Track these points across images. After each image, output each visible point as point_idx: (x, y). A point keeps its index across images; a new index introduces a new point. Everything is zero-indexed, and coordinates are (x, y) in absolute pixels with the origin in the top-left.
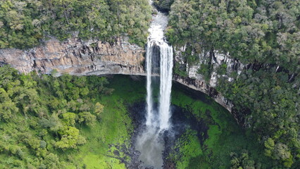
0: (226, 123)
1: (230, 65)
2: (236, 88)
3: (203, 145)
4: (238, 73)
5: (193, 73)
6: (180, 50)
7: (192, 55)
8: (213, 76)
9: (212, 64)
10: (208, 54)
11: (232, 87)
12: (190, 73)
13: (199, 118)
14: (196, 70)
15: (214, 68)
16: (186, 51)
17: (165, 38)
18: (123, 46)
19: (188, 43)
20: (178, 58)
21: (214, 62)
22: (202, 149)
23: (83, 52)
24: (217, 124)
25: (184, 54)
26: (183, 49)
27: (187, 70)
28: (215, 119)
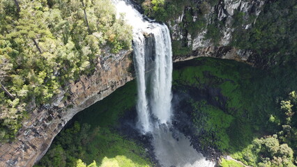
1: (246, 10)
2: (259, 33)
3: (227, 109)
4: (258, 14)
5: (198, 43)
6: (176, 23)
7: (194, 20)
8: (228, 33)
9: (221, 19)
10: (213, 10)
11: (253, 34)
12: (194, 45)
13: (200, 85)
14: (202, 37)
15: (229, 22)
16: (185, 20)
17: (146, 16)
18: (104, 65)
19: (186, 7)
20: (175, 35)
21: (225, 16)
22: (229, 114)
23: (50, 119)
24: (227, 80)
25: (182, 25)
26: (180, 19)
27: (189, 43)
28: (221, 76)
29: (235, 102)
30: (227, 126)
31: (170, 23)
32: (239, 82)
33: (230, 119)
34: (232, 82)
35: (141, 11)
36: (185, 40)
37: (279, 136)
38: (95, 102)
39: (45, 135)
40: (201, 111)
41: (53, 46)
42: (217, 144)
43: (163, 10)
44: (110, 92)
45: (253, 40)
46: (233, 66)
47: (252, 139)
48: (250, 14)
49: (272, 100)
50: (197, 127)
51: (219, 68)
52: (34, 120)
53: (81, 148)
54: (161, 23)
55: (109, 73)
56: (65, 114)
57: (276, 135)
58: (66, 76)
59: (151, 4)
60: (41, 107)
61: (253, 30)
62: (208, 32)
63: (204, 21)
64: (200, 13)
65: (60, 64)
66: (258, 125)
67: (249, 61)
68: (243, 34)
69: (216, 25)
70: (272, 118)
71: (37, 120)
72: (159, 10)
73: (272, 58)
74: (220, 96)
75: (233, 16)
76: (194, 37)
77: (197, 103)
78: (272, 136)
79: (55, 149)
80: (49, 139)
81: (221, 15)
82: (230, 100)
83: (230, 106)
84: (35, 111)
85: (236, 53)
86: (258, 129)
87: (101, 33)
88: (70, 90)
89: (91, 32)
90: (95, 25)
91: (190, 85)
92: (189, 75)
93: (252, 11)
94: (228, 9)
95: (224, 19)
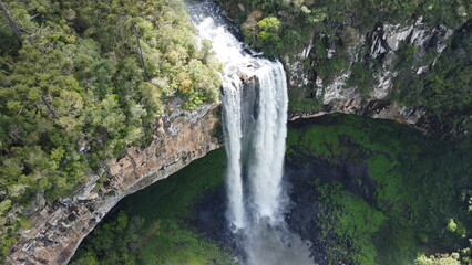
0: (397, 143)
1: (421, 42)
2: (441, 81)
3: (375, 201)
4: (440, 50)
5: (333, 93)
6: (298, 59)
7: (330, 56)
8: (386, 79)
9: (375, 56)
10: (363, 39)
11: (430, 83)
12: (326, 95)
13: (333, 157)
14: (341, 83)
15: (389, 61)
16: (313, 55)
17: (247, 46)
18: (170, 129)
19: (317, 34)
20: (295, 78)
21: (383, 50)
22: (379, 210)
23: (72, 218)
24: (378, 153)
25: (308, 63)
26: (305, 54)
27: (318, 93)
28: (369, 146)
29: (390, 192)
30: (374, 229)
31: (287, 59)
32: (399, 158)
33: (379, 218)
34: (388, 156)
35: (240, 37)
36: (312, 86)
37: (462, 255)
38: (155, 181)
39: (64, 241)
40: (331, 200)
41: (79, 105)
42: (354, 258)
43: (277, 38)
44: (180, 165)
45: (429, 94)
46: (391, 130)
47: (416, 256)
48: (427, 49)
49: (454, 193)
50: (323, 227)
51: (367, 132)
52: (42, 225)
53: (126, 256)
54: (272, 59)
55: (179, 139)
56: (101, 204)
57: (457, 255)
58: (100, 153)
59: (257, 27)
60: (55, 204)
61: (430, 77)
62: (352, 76)
63: (347, 58)
64: (340, 44)
65: (89, 135)
66: (427, 233)
67: (418, 124)
68: (412, 82)
69: (367, 64)
70: (452, 225)
71: (47, 224)
72: (270, 37)
73: (458, 125)
74: (365, 178)
75: (397, 52)
76: (327, 82)
77: (326, 186)
78: (450, 254)
79: (81, 260)
80: (73, 243)
81: (376, 48)
82: (382, 188)
83: (380, 196)
84: (44, 212)
85: (398, 111)
86: (426, 239)
87: (166, 79)
88: (108, 172)
89: (148, 77)
90: (157, 65)
91: (316, 155)
92: (315, 140)
93: (430, 45)
94: (389, 40)
95: (382, 57)
